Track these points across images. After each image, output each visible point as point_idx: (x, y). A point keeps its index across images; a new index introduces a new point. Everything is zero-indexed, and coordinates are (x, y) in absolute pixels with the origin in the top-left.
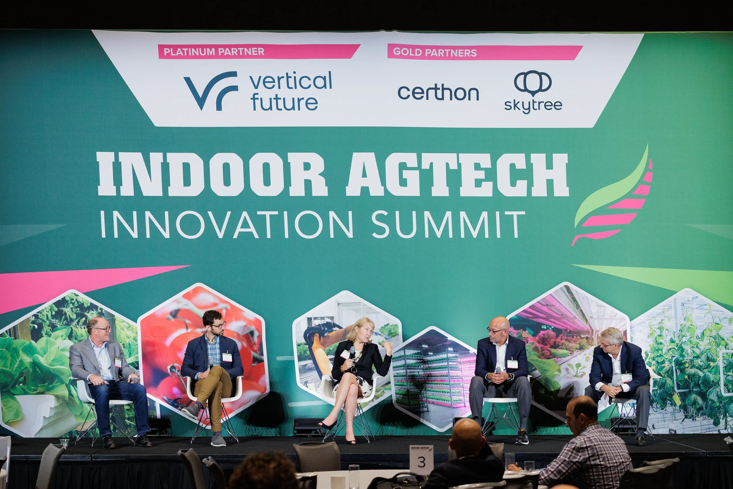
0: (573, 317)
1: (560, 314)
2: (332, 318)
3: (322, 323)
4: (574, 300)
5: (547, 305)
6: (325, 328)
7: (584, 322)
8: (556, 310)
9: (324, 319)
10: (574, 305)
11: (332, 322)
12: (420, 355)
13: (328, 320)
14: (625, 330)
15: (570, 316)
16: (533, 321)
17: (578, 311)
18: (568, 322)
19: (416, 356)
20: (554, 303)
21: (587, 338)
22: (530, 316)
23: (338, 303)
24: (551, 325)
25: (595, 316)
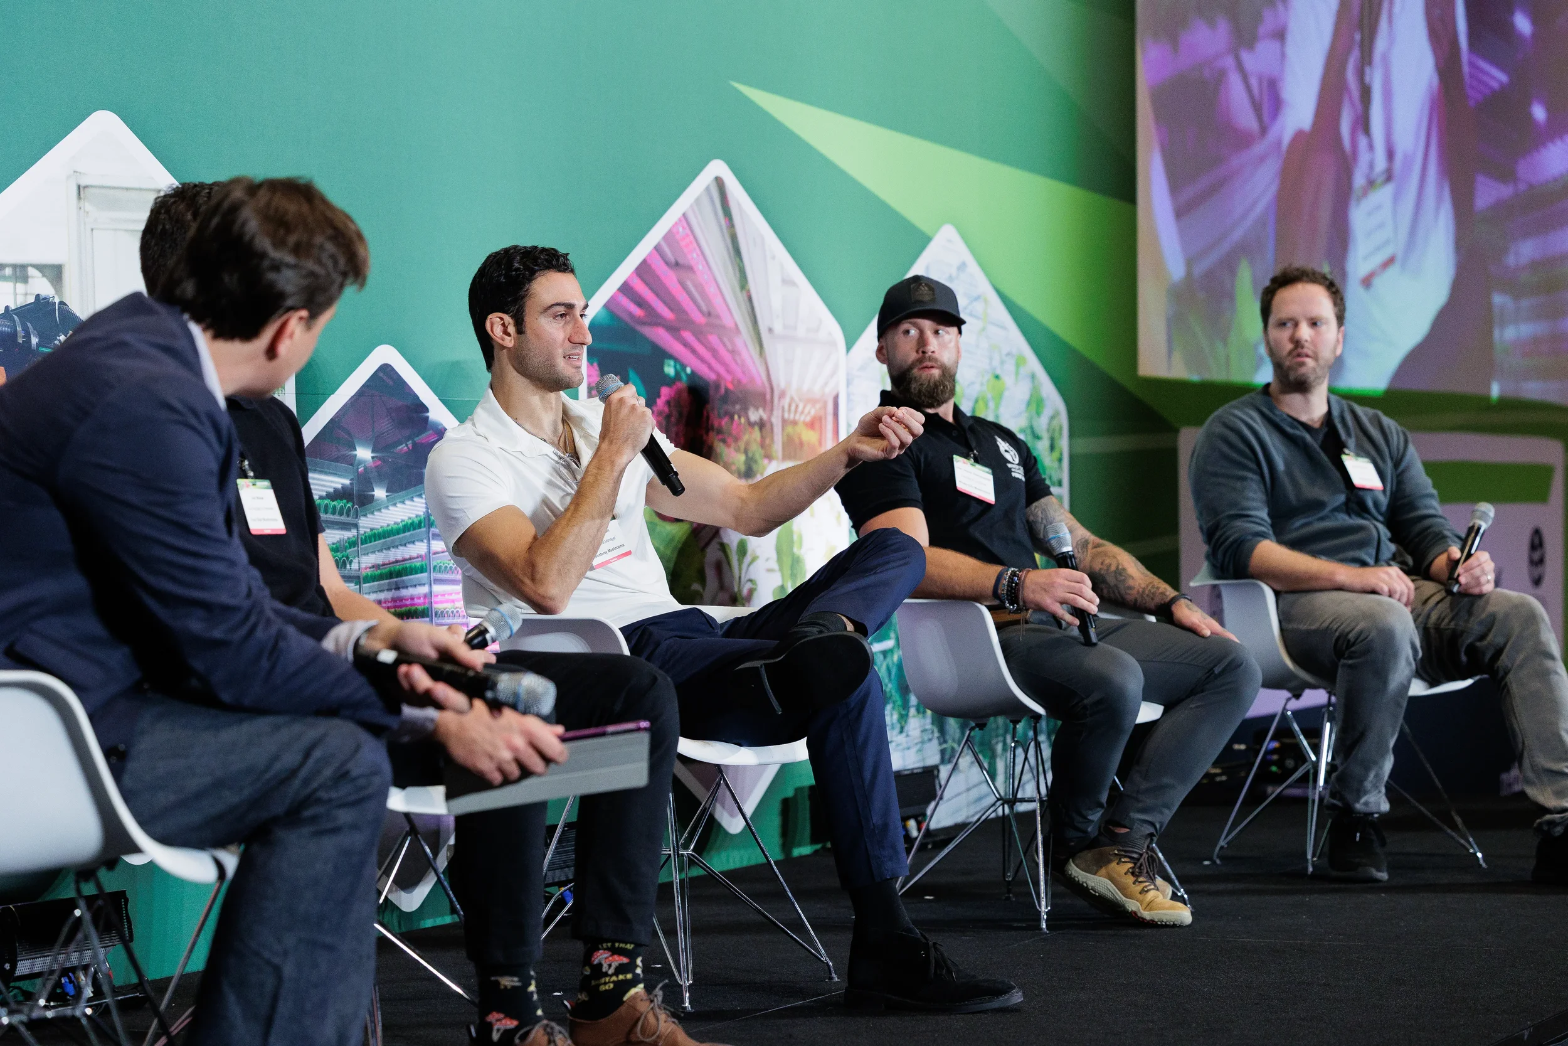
0: (732, 325)
1: (704, 308)
2: (55, 273)
3: (21, 301)
4: (736, 250)
5: (677, 264)
6: (27, 336)
7: (753, 350)
8: (695, 286)
9: (25, 279)
10: (735, 274)
11: (57, 300)
12: (350, 505)
13: (41, 286)
14: (834, 394)
15: (727, 321)
16: (645, 339)
17: (742, 297)
18: (723, 352)
19: (339, 504)
20: (693, 258)
21: (762, 425)
22: (637, 311)
23: (83, 183)
24: (685, 362)
25: (778, 328)
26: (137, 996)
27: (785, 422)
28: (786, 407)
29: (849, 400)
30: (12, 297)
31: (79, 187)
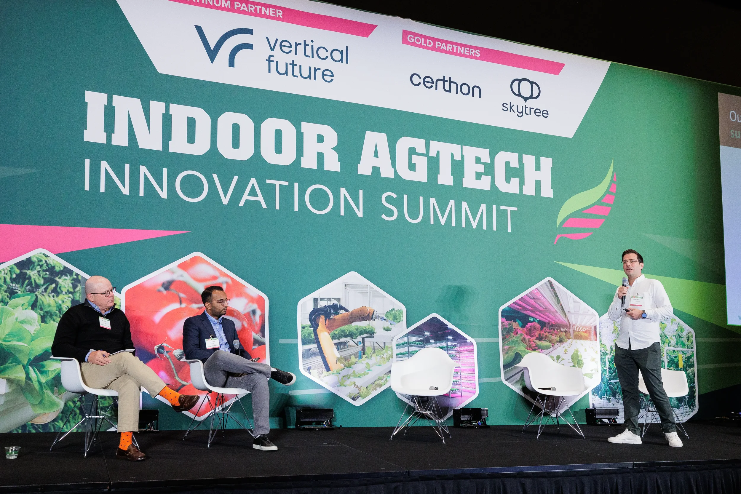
0: (555, 311)
1: (544, 307)
2: (339, 300)
3: (329, 304)
4: (556, 295)
5: (534, 298)
6: (331, 310)
7: (563, 317)
8: (541, 303)
9: (330, 301)
10: (555, 300)
11: (339, 304)
12: (423, 343)
13: (336, 302)
14: (595, 325)
15: (552, 310)
16: (522, 313)
17: (559, 305)
18: (551, 316)
19: (419, 343)
20: (540, 297)
21: (566, 332)
22: (520, 308)
23: (346, 284)
24: (536, 318)
25: (572, 311)
26: (329, 428)
27: (574, 331)
28: (575, 328)
29: (600, 327)
30: (327, 304)
31: (345, 285)
